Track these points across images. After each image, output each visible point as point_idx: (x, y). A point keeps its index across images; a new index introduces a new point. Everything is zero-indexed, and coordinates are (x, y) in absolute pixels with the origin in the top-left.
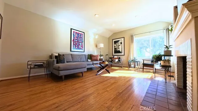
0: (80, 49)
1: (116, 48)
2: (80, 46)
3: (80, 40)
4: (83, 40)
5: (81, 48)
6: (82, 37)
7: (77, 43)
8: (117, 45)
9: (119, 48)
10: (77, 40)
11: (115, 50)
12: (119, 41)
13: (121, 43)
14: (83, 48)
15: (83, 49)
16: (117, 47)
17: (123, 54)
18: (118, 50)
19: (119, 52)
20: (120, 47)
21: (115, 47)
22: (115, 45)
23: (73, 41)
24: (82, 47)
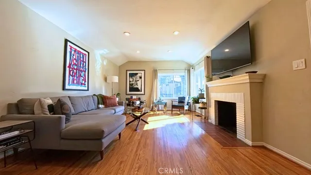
0: (82, 84)
1: (133, 84)
2: (82, 78)
3: (82, 66)
4: (87, 68)
5: (83, 82)
6: (85, 61)
7: (76, 72)
8: (134, 79)
9: (137, 84)
10: (77, 65)
11: (131, 87)
12: (137, 74)
13: (141, 78)
14: (86, 83)
15: (87, 85)
16: (134, 82)
17: (143, 92)
18: (135, 87)
19: (137, 90)
20: (139, 83)
21: (130, 81)
22: (131, 80)
23: (69, 67)
24: (85, 81)
